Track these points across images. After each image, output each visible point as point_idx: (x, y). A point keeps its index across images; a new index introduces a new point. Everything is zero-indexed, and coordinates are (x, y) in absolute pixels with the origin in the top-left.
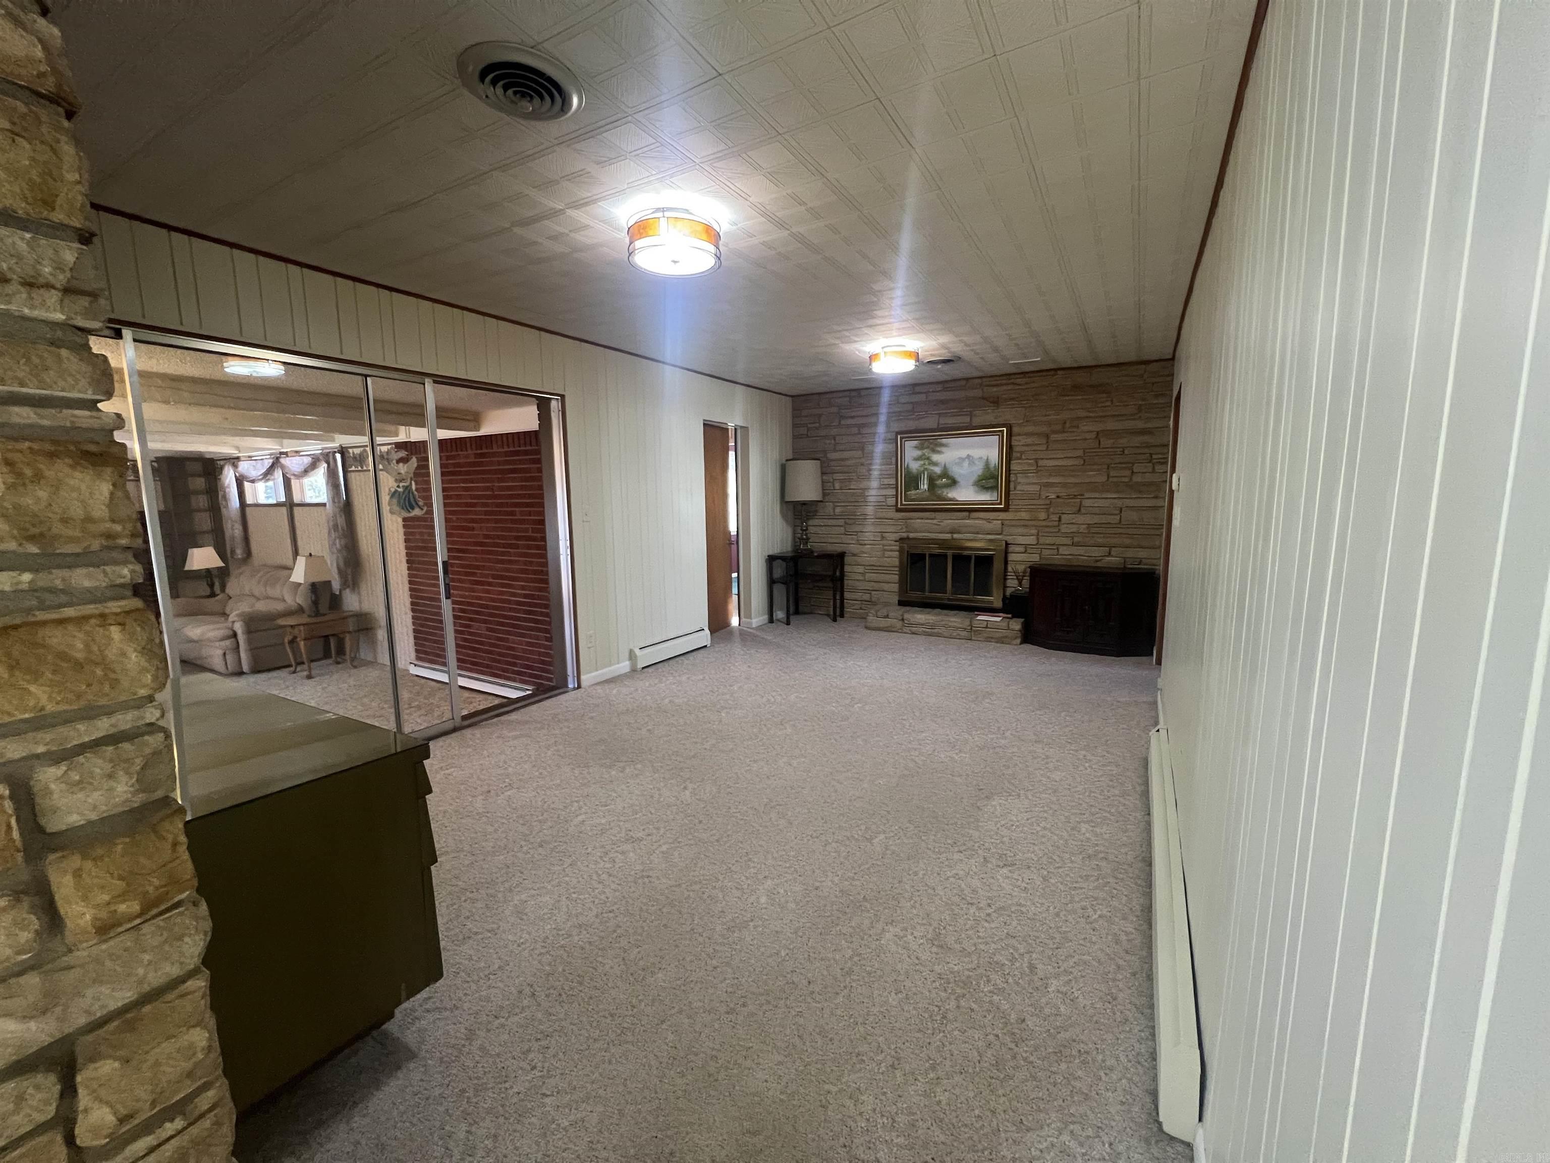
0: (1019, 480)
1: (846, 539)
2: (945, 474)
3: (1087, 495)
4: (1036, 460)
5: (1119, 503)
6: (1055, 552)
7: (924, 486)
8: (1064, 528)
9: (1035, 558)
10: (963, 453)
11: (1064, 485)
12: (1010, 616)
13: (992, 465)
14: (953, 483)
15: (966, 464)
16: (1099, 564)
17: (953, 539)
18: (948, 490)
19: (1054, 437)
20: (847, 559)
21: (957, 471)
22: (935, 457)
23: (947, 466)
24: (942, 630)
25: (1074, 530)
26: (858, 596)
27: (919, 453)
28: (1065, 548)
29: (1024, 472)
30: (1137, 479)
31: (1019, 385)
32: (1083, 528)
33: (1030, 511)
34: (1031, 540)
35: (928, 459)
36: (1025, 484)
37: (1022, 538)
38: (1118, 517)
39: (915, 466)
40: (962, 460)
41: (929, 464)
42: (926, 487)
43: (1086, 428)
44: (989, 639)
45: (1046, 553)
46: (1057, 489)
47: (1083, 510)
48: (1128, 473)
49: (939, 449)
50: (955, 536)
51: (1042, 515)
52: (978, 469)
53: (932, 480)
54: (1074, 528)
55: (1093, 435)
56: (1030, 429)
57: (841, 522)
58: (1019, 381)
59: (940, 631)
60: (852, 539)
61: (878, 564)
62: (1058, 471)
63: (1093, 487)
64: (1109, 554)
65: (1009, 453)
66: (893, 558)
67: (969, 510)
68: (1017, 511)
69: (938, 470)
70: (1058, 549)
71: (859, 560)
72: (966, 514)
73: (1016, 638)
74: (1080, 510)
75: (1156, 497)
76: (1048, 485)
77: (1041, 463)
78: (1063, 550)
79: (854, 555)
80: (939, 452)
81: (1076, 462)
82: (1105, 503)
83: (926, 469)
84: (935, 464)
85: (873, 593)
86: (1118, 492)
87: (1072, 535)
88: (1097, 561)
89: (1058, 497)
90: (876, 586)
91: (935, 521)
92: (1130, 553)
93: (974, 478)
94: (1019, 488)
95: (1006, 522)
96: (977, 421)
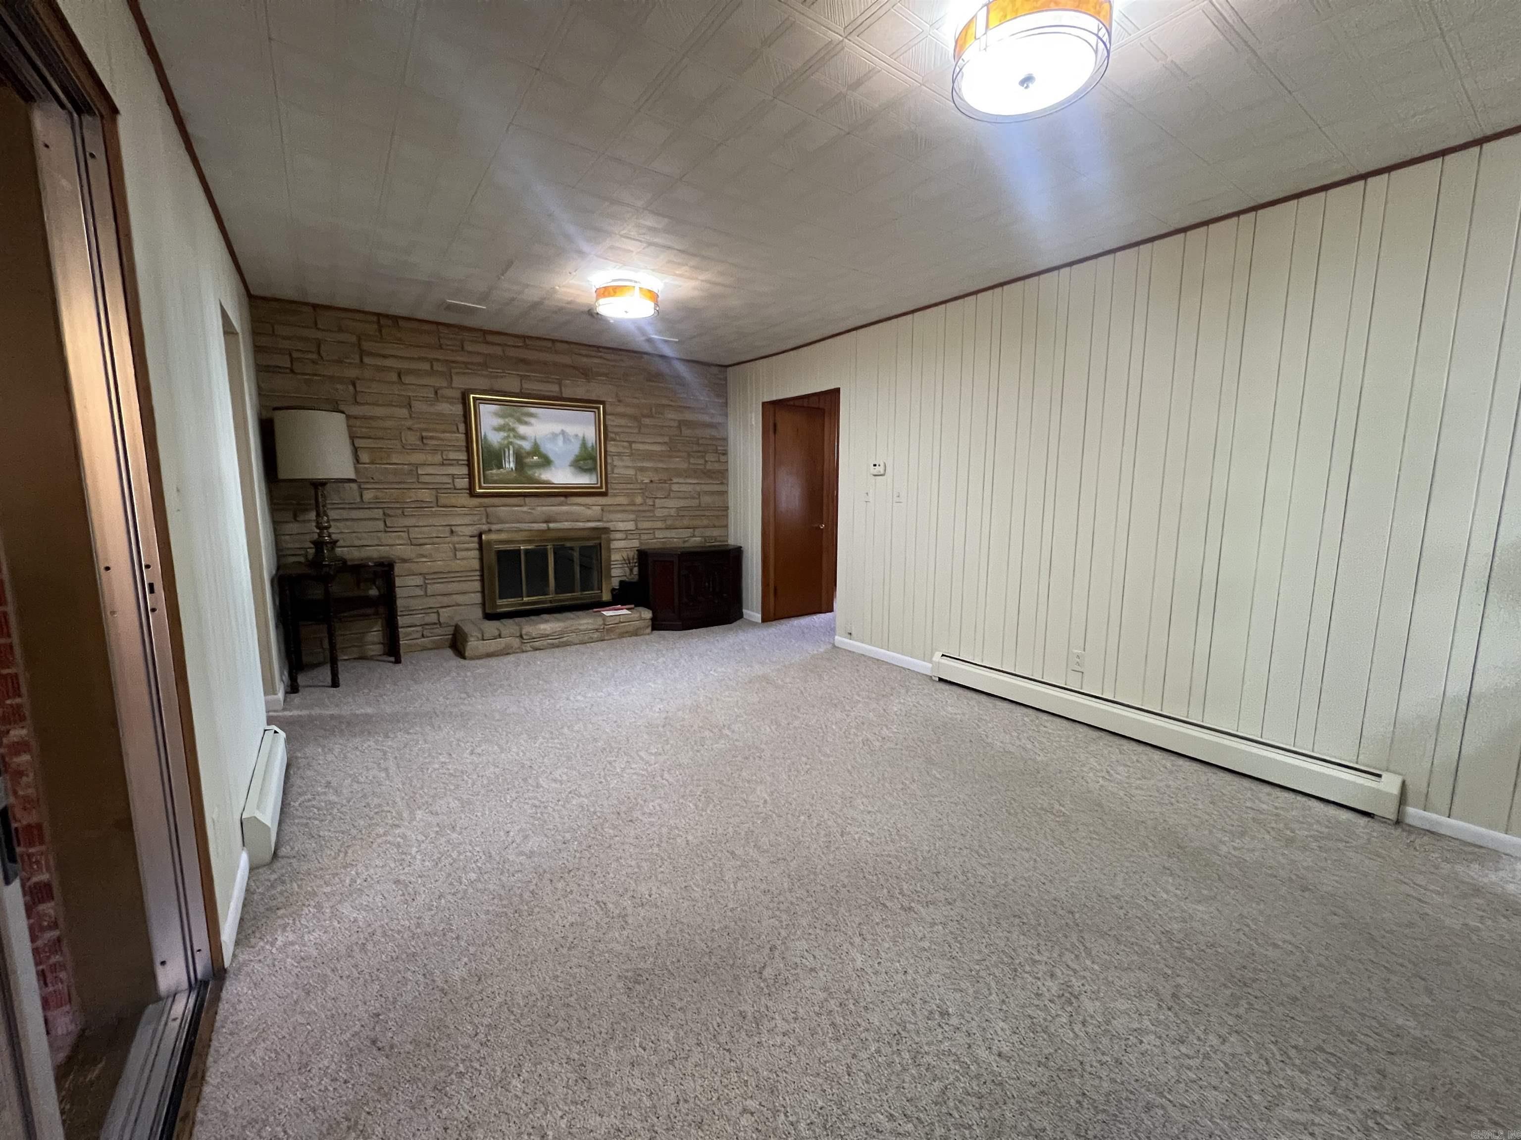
0: (615, 463)
1: (387, 538)
2: (536, 450)
3: (675, 480)
4: (630, 443)
5: (698, 488)
6: (651, 536)
7: (510, 464)
8: (659, 513)
9: (636, 544)
10: (557, 428)
11: (656, 470)
12: (632, 606)
13: (589, 445)
14: (546, 462)
15: (560, 440)
16: (686, 545)
17: (549, 529)
18: (542, 471)
19: (647, 421)
20: (398, 569)
21: (549, 449)
22: (522, 429)
23: (538, 441)
24: (573, 637)
25: (666, 514)
26: (417, 619)
27: (501, 421)
28: (660, 531)
29: (619, 454)
30: (709, 466)
31: (608, 360)
32: (673, 512)
33: (627, 495)
34: (631, 526)
35: (513, 430)
36: (622, 468)
37: (622, 523)
38: (697, 501)
39: (495, 438)
40: (554, 436)
41: (515, 437)
42: (512, 465)
43: (670, 416)
44: (622, 635)
45: (644, 537)
46: (650, 474)
47: (672, 495)
48: (701, 461)
49: (526, 419)
50: (552, 525)
51: (639, 500)
52: (575, 449)
53: (519, 458)
54: (665, 512)
55: (676, 424)
56: (621, 409)
57: (378, 513)
58: (608, 356)
59: (570, 639)
60: (399, 537)
61: (447, 570)
62: (649, 456)
63: (679, 473)
64: (694, 536)
65: (605, 433)
66: (470, 559)
67: (567, 493)
68: (615, 495)
69: (527, 445)
70: (654, 533)
71: (413, 567)
72: (562, 499)
73: (648, 627)
74: (669, 495)
75: (722, 483)
76: (642, 469)
77: (634, 446)
78: (659, 534)
79: (404, 561)
80: (526, 423)
81: (664, 448)
82: (689, 488)
83: (511, 443)
84: (523, 438)
85: (441, 610)
86: (697, 478)
87: (664, 519)
88: (685, 542)
89: (651, 481)
90: (445, 600)
91: (525, 509)
92: (708, 533)
93: (571, 458)
94: (616, 471)
95: (605, 508)
96: (567, 393)
